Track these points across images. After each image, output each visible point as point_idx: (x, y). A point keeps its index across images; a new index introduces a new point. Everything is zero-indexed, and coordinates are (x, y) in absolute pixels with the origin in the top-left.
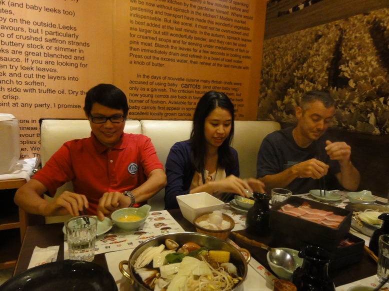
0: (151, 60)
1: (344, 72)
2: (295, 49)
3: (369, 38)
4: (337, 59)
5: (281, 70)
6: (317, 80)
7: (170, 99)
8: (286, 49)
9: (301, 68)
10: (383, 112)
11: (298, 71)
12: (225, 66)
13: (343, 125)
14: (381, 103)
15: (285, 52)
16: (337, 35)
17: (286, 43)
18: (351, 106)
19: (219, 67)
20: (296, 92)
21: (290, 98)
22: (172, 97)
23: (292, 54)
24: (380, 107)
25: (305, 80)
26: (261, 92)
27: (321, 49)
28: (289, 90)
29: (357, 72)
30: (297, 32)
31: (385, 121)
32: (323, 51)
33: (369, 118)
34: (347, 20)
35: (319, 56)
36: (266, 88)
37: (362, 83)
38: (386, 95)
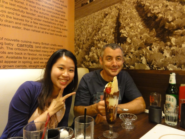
1: (123, 33)
2: (93, 24)
3: (135, 12)
4: (118, 26)
5: (86, 37)
6: (108, 41)
7: (7, 55)
8: (88, 24)
9: (97, 35)
10: (150, 56)
11: (96, 36)
12: (51, 34)
14: (148, 50)
15: (87, 26)
16: (117, 12)
17: (87, 21)
18: (130, 53)
19: (46, 34)
20: (96, 49)
21: (93, 53)
22: (9, 53)
23: (92, 27)
24: (147, 52)
25: (101, 41)
26: (75, 52)
27: (108, 22)
28: (91, 48)
29: (131, 33)
30: (93, 14)
32: (110, 23)
33: (142, 60)
34: (121, 3)
35: (107, 26)
36: (78, 49)
37: (135, 39)
38: (151, 45)
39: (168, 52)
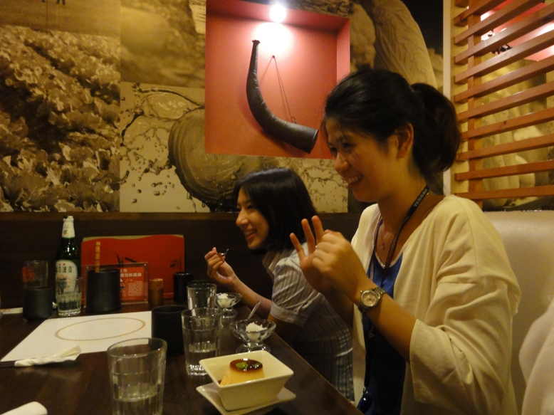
10: (13, 179)
14: (7, 166)
24: (6, 171)
31: (19, 191)
39: (56, 175)
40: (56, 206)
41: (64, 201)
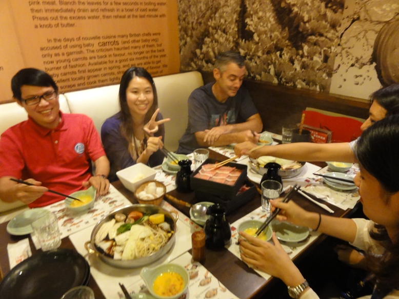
0: (59, 21)
1: (249, 25)
4: (243, 13)
5: (196, 18)
6: (228, 32)
7: (89, 61)
9: (214, 18)
10: (279, 65)
11: (212, 20)
12: (141, 17)
13: (252, 75)
14: (278, 57)
18: (257, 58)
19: (135, 19)
20: (212, 41)
21: (207, 48)
22: (91, 58)
23: (205, 2)
24: (277, 60)
25: (219, 31)
26: (181, 40)
28: (205, 39)
29: (259, 26)
31: (281, 73)
32: (231, 2)
35: (228, 7)
36: (185, 36)
37: (264, 37)
38: (281, 50)
39: (299, 64)
40: (296, 83)
41: (301, 80)
